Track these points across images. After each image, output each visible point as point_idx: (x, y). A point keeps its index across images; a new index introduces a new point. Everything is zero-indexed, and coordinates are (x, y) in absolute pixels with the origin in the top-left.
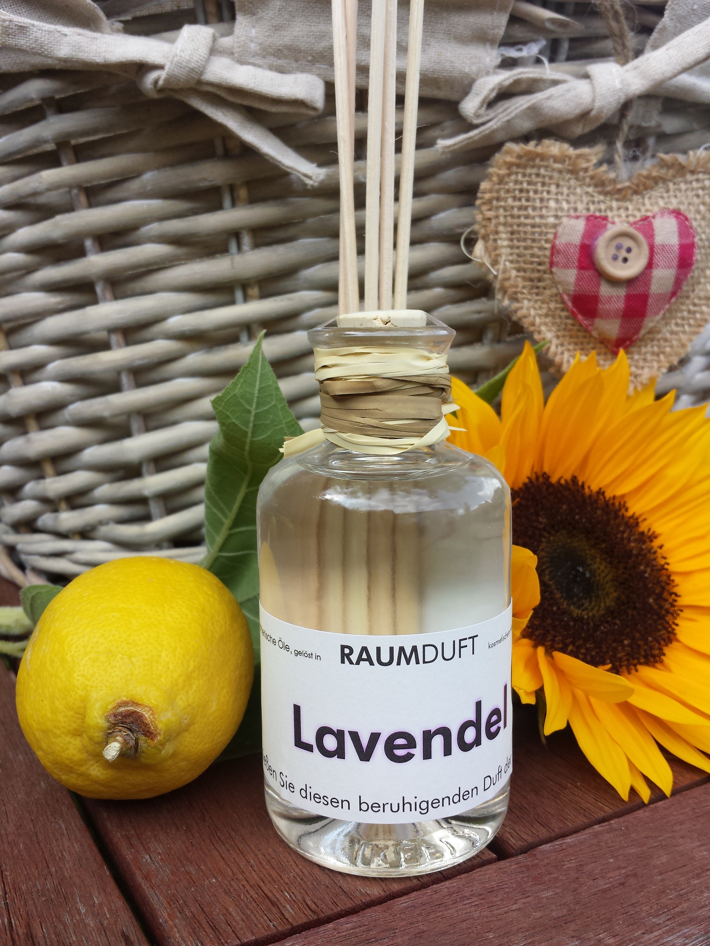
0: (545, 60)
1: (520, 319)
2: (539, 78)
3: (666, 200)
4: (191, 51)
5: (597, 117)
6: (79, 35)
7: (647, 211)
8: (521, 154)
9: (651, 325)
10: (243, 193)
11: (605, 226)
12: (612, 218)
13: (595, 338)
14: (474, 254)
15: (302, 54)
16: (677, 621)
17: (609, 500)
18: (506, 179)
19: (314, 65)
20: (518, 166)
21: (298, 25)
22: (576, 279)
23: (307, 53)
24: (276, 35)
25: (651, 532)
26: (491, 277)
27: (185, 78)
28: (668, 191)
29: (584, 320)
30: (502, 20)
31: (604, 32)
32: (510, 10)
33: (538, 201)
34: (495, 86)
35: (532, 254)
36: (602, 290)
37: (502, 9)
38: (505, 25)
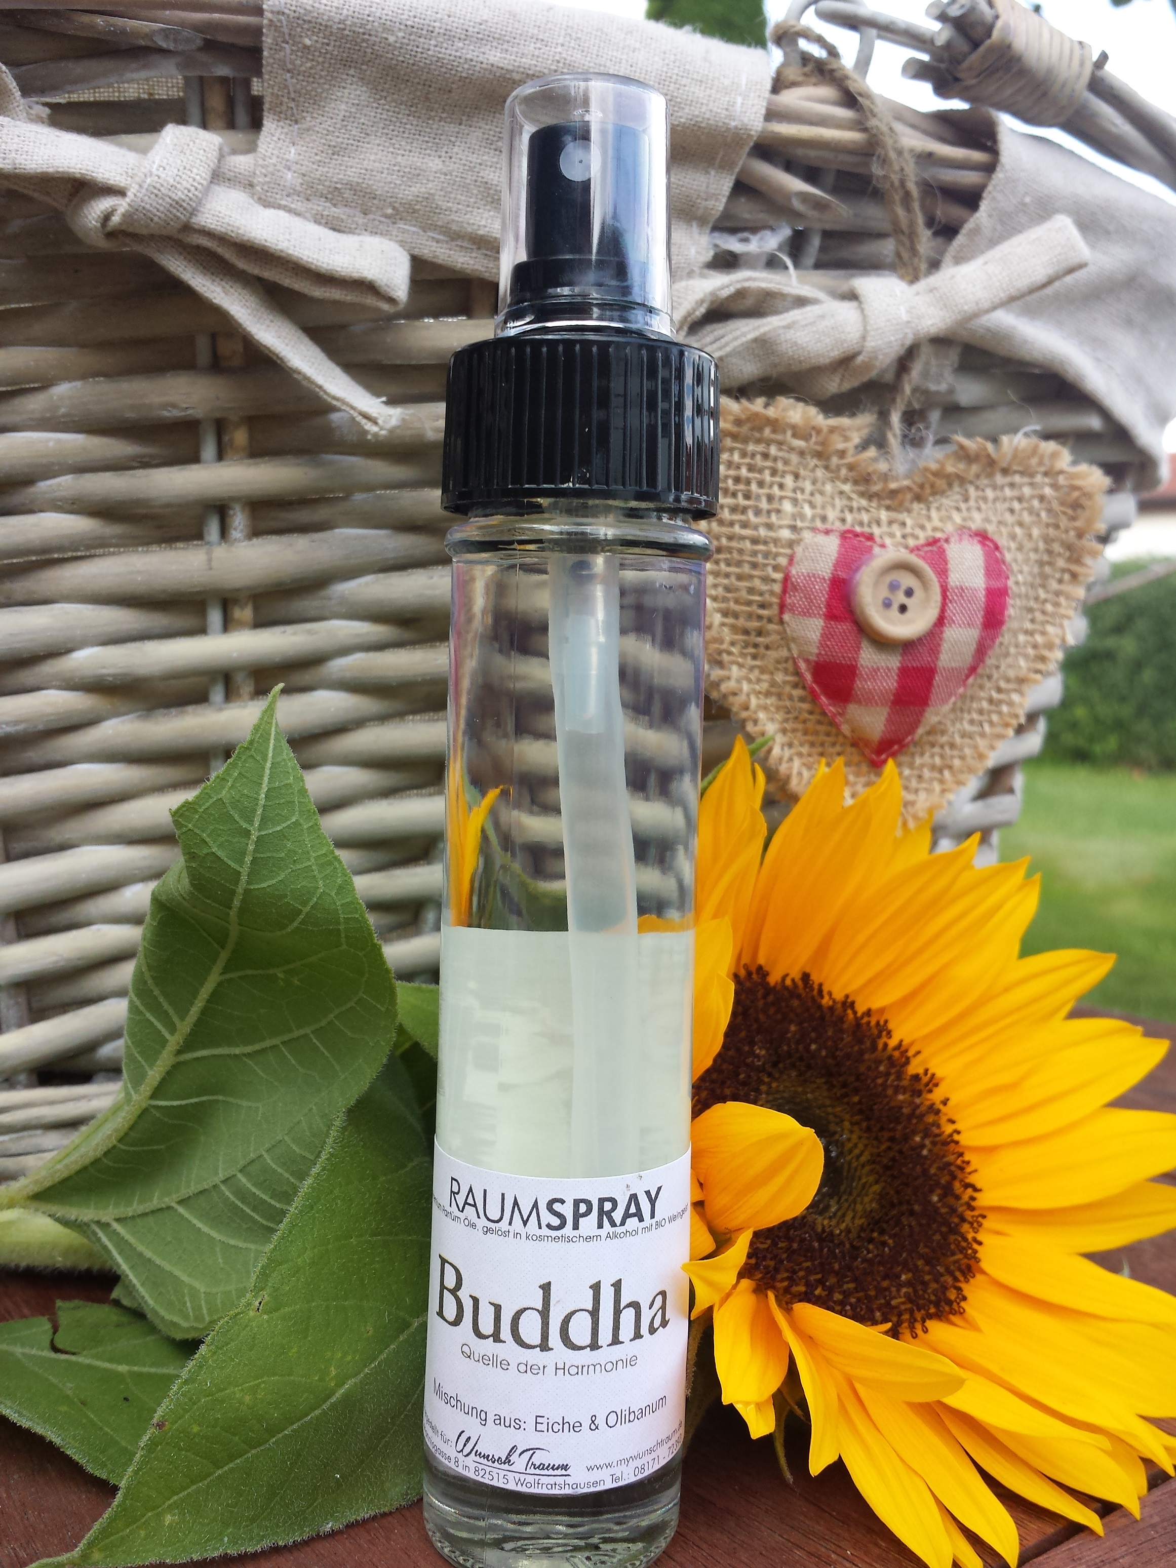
0: (788, 262)
1: (725, 696)
2: (776, 291)
4: (179, 171)
5: (867, 366)
7: (935, 529)
8: (743, 417)
9: (934, 719)
10: (240, 437)
11: (871, 548)
12: (881, 537)
13: (845, 737)
15: (375, 202)
16: (980, 1237)
17: (862, 1017)
19: (394, 223)
21: (375, 151)
22: (822, 636)
23: (385, 201)
24: (334, 161)
25: (929, 1075)
27: (163, 216)
28: (966, 500)
29: (830, 705)
30: (723, 185)
31: (886, 226)
32: (737, 170)
33: (764, 500)
34: (705, 296)
35: (749, 588)
36: (863, 655)
37: (725, 166)
38: (727, 194)
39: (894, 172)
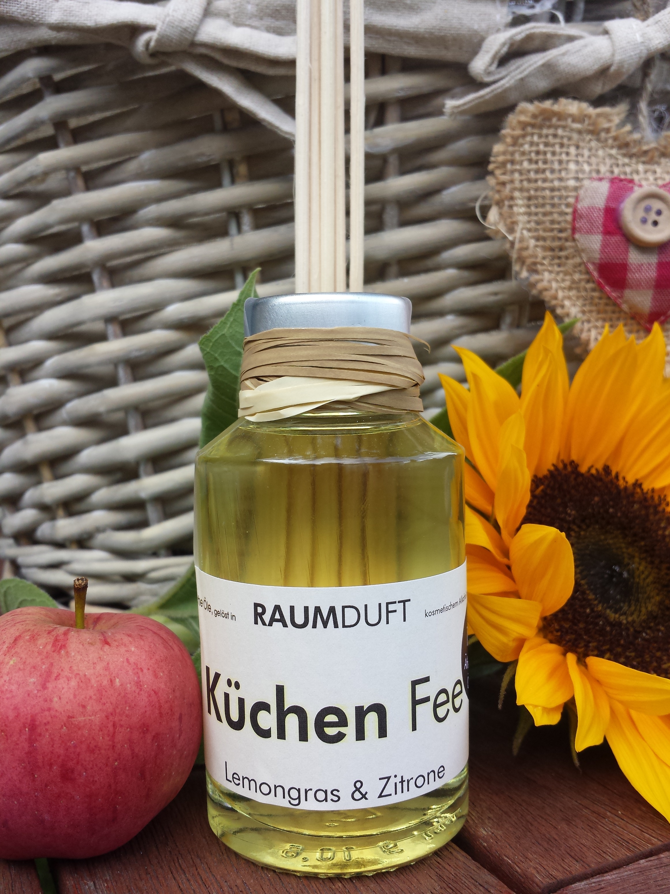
0: (560, 16)
1: (541, 292)
2: (554, 32)
4: (184, 11)
5: (618, 73)
8: (537, 112)
10: (242, 169)
11: (632, 188)
12: (639, 181)
13: (625, 313)
14: (487, 220)
17: (647, 493)
20: (533, 126)
22: (601, 246)
26: (507, 245)
27: (177, 38)
29: (612, 291)
33: (556, 163)
34: (505, 41)
35: (550, 220)
36: (631, 257)
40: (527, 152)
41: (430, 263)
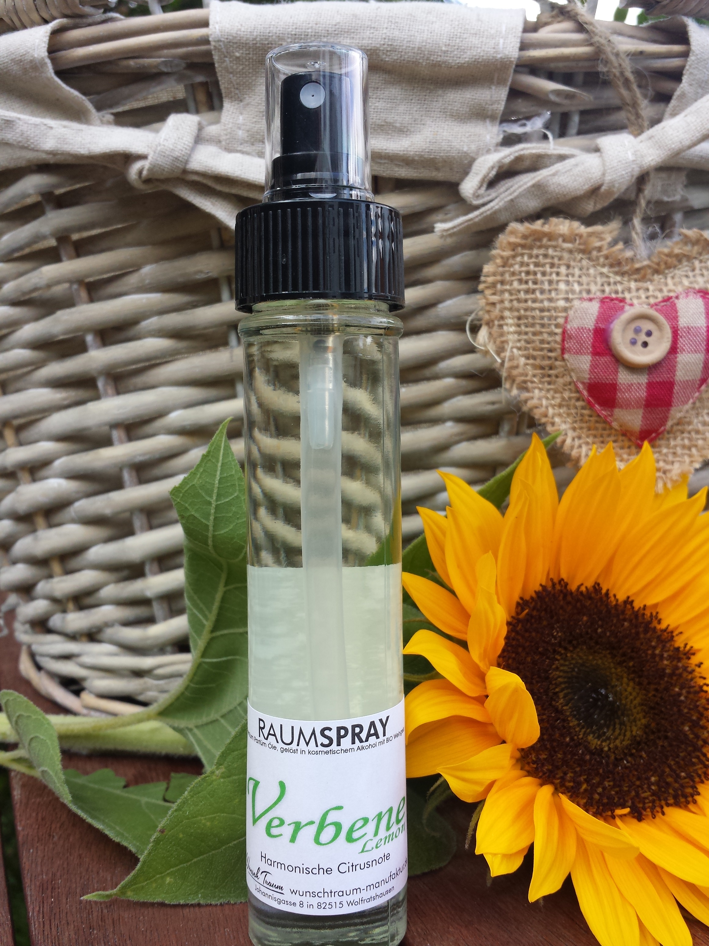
0: (551, 136)
1: (531, 409)
2: (543, 153)
3: (692, 279)
4: (175, 140)
5: (609, 192)
6: (65, 127)
7: (670, 291)
8: (526, 233)
9: (679, 415)
11: (623, 308)
12: (631, 299)
13: (616, 430)
14: (477, 340)
17: (638, 611)
18: (511, 261)
20: (523, 246)
22: (591, 366)
25: (688, 647)
26: (497, 365)
27: (169, 167)
28: (693, 270)
29: (602, 410)
30: (501, 94)
31: (617, 102)
32: (509, 83)
33: (546, 284)
34: (494, 164)
35: (540, 340)
36: (621, 377)
37: (501, 82)
38: (505, 99)
39: (615, 68)
40: (517, 273)
41: (427, 372)
